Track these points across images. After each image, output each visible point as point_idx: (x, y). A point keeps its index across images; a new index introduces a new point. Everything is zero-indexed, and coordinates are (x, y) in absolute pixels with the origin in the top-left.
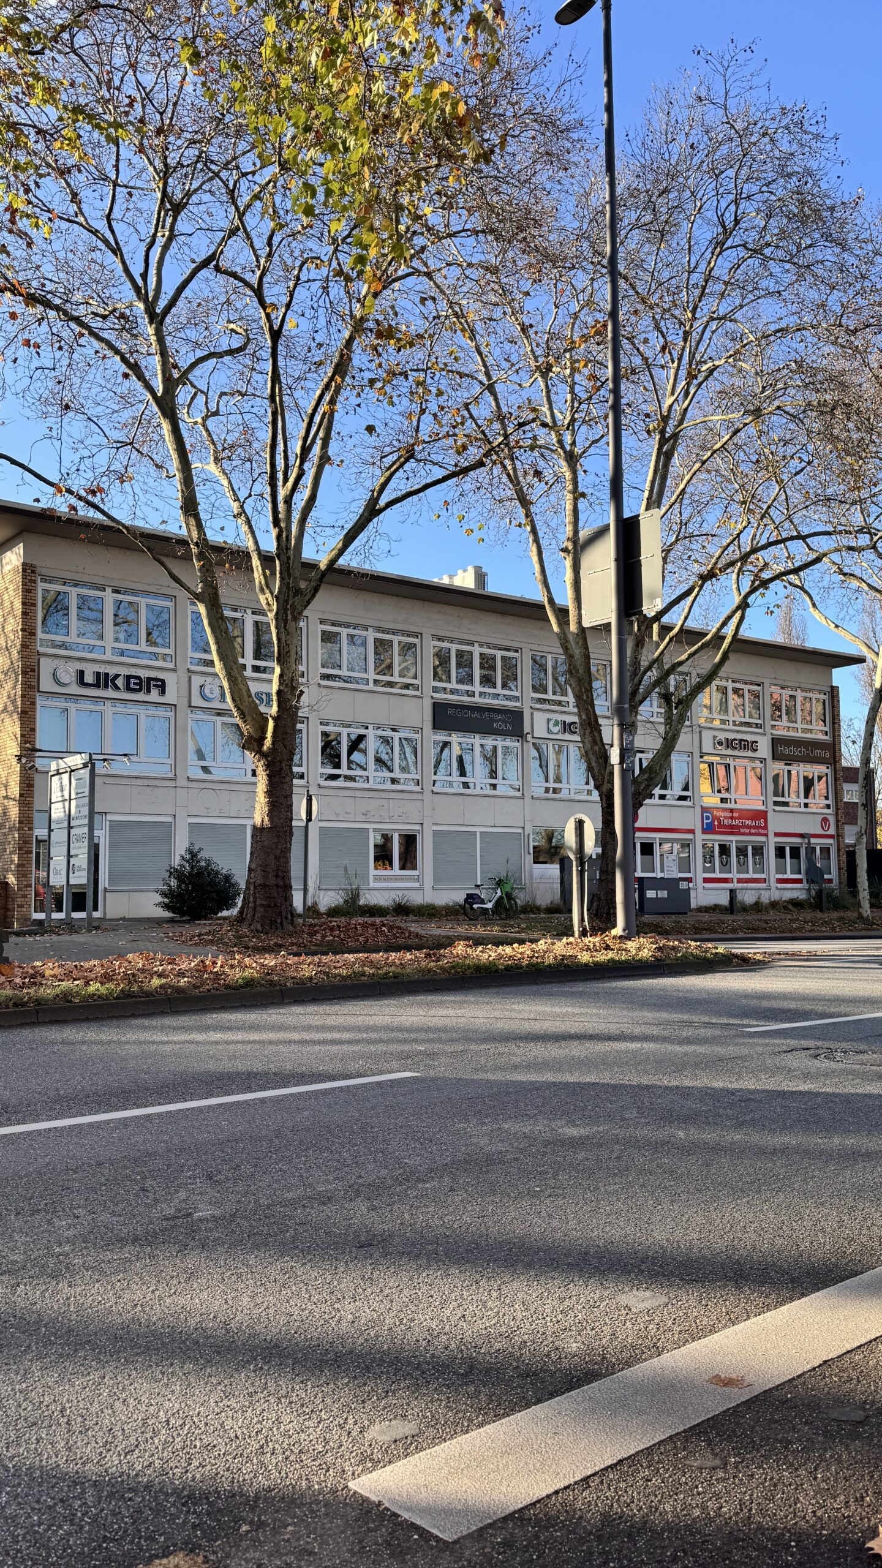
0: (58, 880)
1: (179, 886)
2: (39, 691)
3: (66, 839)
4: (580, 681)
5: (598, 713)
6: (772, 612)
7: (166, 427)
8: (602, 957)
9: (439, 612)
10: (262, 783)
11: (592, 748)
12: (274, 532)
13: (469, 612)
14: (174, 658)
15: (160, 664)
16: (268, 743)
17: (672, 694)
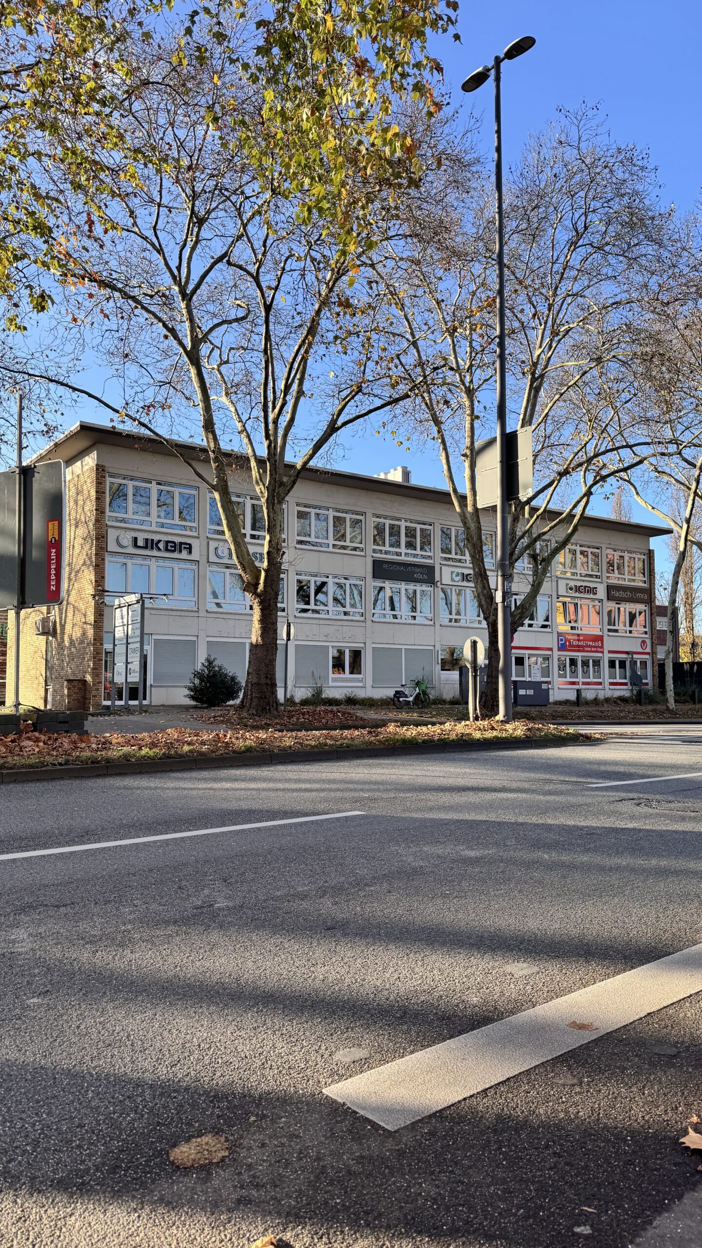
0: (119, 679)
1: (201, 684)
2: (107, 551)
3: (125, 651)
4: (474, 545)
5: (486, 567)
6: (608, 498)
7: (193, 371)
8: (489, 735)
9: (378, 498)
10: (257, 614)
11: (482, 592)
12: (266, 443)
13: (399, 498)
14: (197, 529)
15: (188, 533)
16: (261, 587)
17: (538, 555)
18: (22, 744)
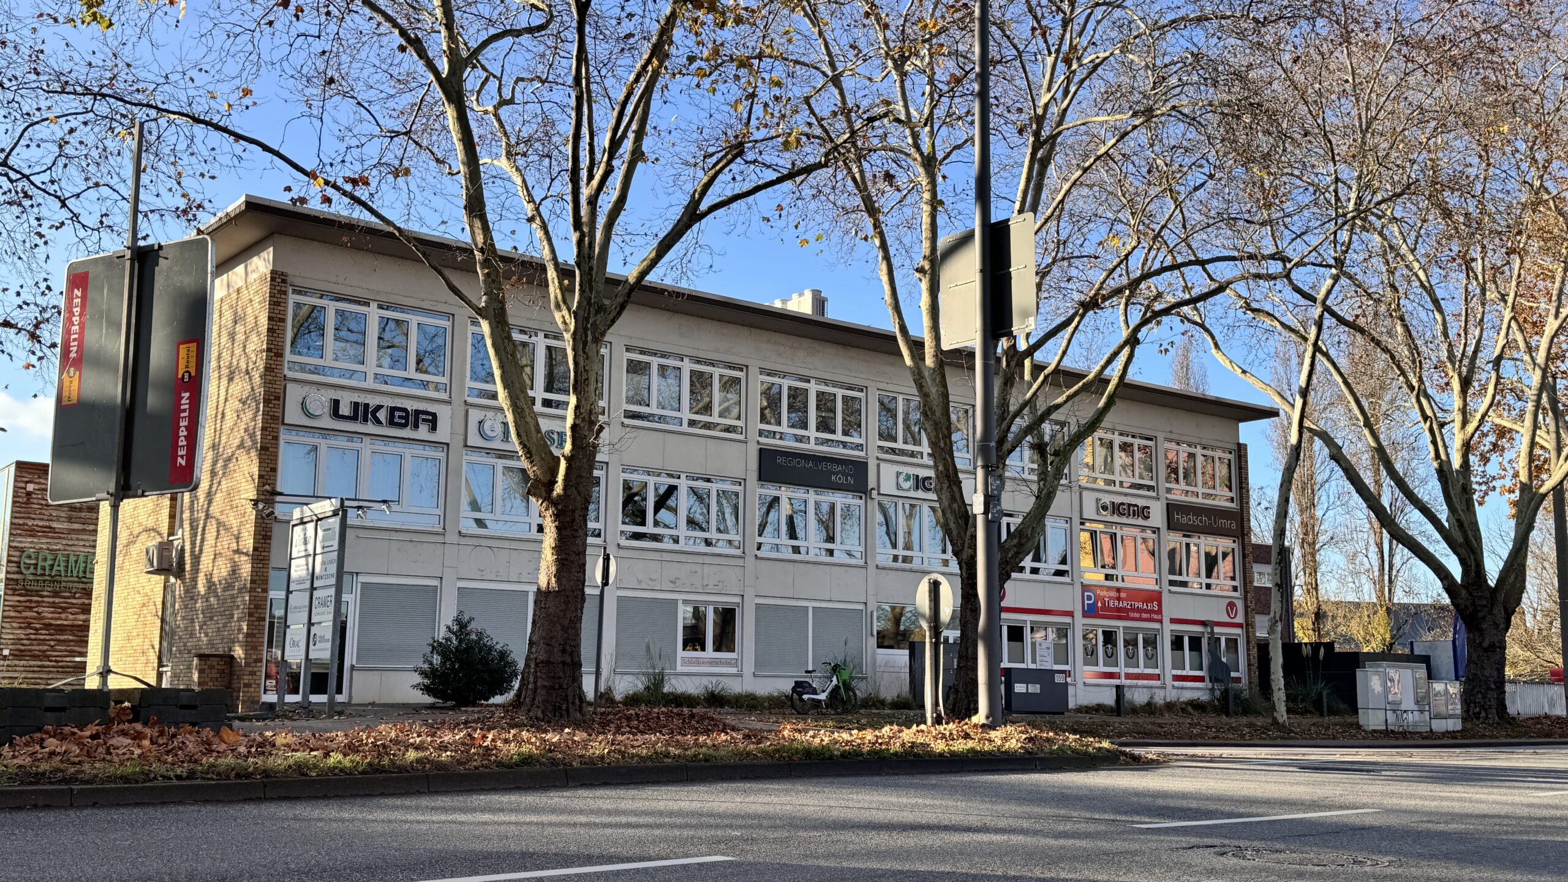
0: (295, 656)
1: (443, 663)
2: (283, 423)
3: (307, 603)
4: (936, 425)
5: (958, 466)
6: (1166, 350)
7: (451, 113)
8: (960, 746)
9: (769, 341)
10: (549, 538)
11: (950, 506)
12: (574, 237)
13: (806, 342)
14: (448, 388)
15: (432, 394)
16: (558, 489)
17: (1047, 445)
18: (110, 742)
